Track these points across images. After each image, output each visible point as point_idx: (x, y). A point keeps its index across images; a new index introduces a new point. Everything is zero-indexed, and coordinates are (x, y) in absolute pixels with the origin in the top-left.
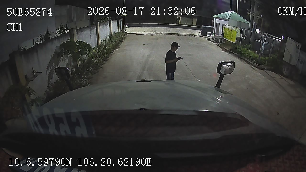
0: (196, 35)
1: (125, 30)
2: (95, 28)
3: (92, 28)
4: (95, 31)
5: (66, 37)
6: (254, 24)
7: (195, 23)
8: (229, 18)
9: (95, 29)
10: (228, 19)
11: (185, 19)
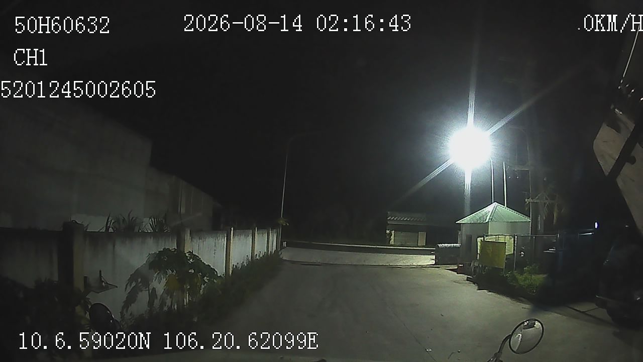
0: (426, 267)
1: (280, 253)
2: (224, 238)
3: (219, 235)
4: (224, 244)
5: (170, 240)
6: (539, 218)
7: (422, 241)
8: (489, 219)
9: (224, 240)
10: (488, 222)
11: (402, 234)
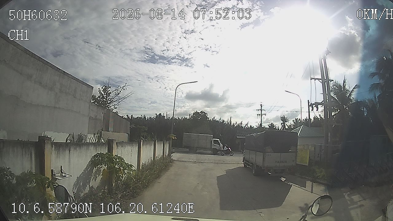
1: (171, 155)
2: (137, 146)
3: (133, 144)
4: (137, 151)
5: (104, 147)
6: (329, 134)
8: (299, 135)
